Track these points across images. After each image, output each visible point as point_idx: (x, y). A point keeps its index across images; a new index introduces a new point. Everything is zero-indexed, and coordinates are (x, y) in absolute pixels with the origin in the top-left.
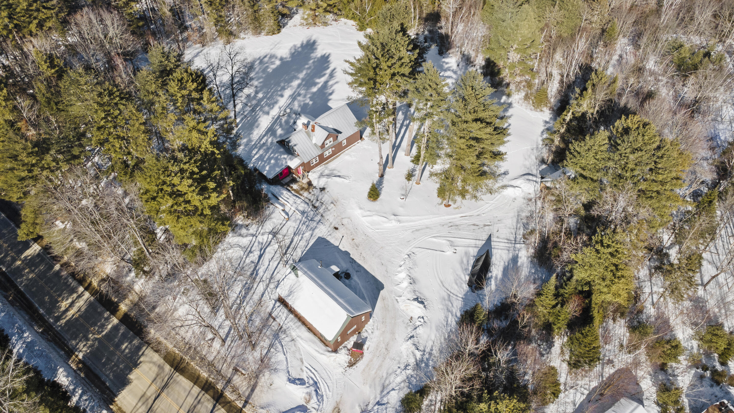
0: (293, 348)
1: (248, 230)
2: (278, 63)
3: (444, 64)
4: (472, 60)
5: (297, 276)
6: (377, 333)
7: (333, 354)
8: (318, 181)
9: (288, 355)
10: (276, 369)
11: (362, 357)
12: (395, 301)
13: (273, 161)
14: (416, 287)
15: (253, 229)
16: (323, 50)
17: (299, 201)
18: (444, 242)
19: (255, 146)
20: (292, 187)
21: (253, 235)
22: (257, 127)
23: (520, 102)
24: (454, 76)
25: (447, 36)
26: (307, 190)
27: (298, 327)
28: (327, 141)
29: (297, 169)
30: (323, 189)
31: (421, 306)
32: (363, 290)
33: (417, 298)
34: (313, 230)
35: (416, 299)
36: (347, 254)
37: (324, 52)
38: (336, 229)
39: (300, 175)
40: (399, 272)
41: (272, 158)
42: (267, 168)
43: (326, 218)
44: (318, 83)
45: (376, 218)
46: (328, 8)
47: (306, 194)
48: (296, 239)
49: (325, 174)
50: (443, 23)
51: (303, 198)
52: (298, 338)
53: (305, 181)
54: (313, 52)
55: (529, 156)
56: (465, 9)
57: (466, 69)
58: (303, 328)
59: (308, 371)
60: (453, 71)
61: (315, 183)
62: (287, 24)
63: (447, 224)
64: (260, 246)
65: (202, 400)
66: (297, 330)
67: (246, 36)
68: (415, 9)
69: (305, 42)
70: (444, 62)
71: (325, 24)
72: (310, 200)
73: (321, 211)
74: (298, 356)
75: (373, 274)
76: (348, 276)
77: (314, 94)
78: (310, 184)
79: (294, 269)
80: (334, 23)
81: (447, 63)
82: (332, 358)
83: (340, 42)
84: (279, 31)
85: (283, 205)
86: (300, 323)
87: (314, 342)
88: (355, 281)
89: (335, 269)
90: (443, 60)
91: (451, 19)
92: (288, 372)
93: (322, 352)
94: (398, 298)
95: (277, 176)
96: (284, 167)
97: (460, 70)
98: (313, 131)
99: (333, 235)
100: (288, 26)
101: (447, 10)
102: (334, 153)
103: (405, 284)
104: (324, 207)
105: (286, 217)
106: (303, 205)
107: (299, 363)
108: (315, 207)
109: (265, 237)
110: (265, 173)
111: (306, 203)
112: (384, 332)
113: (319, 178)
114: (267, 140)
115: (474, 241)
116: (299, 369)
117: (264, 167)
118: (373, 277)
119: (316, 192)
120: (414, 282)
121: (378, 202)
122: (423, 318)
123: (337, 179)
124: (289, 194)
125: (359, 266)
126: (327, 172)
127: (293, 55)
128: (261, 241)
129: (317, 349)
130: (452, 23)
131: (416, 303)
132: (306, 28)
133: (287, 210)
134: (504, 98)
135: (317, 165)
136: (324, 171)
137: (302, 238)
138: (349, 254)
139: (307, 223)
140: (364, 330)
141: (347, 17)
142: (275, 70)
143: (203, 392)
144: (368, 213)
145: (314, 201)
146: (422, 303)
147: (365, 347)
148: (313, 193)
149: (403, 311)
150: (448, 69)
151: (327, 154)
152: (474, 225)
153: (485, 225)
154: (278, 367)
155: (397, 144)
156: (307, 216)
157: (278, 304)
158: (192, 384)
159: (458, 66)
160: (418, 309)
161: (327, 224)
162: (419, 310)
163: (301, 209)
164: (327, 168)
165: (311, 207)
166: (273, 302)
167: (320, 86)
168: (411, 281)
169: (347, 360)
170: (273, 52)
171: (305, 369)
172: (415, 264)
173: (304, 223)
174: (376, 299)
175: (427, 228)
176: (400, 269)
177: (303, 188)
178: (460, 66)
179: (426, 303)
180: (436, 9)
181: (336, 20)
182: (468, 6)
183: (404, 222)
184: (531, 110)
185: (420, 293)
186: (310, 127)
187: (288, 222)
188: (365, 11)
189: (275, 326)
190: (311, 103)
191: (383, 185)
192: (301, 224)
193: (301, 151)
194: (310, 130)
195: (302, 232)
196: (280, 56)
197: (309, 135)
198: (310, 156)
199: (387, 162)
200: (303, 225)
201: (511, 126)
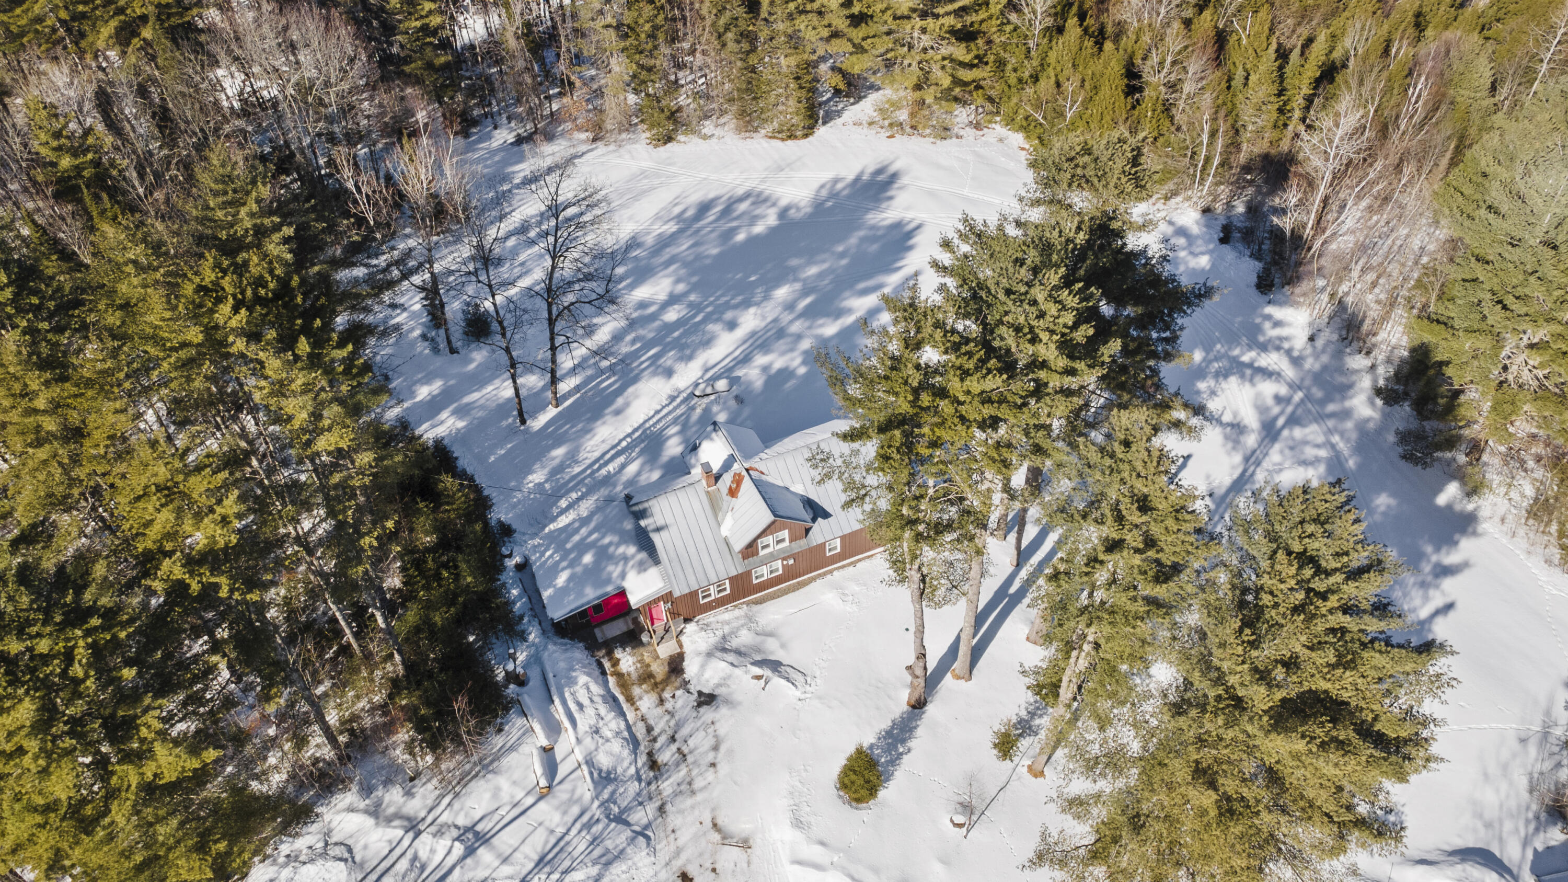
1: (409, 794)
2: (771, 219)
3: (1267, 325)
4: (1366, 327)
8: (703, 666)
13: (588, 558)
15: (423, 798)
16: (908, 208)
17: (612, 724)
19: (577, 481)
20: (616, 663)
21: (412, 824)
22: (618, 412)
23: (1512, 520)
24: (1289, 372)
25: (1297, 241)
26: (658, 686)
28: (769, 539)
29: (650, 606)
30: (707, 699)
37: (908, 215)
38: (686, 879)
39: (656, 628)
41: (593, 545)
42: (562, 579)
43: (674, 820)
44: (849, 311)
46: (957, 91)
47: (647, 702)
49: (735, 643)
50: (1292, 197)
51: (631, 716)
53: (666, 650)
54: (875, 208)
55: (1505, 768)
56: (1379, 165)
57: (1339, 355)
60: (1289, 352)
61: (691, 668)
62: (839, 113)
67: (718, 132)
68: (1213, 134)
69: (865, 177)
70: (1269, 317)
71: (945, 132)
72: (649, 729)
73: (667, 786)
77: (824, 342)
78: (676, 666)
80: (970, 132)
81: (1278, 324)
83: (966, 192)
84: (809, 130)
90: (1269, 310)
91: (1322, 190)
95: (583, 614)
96: (610, 589)
97: (1317, 356)
98: (733, 493)
100: (839, 121)
101: (1316, 161)
102: (789, 574)
104: (683, 771)
105: (545, 781)
106: (617, 746)
108: (653, 764)
109: (443, 844)
110: (546, 594)
111: (633, 738)
113: (709, 655)
114: (623, 466)
117: (554, 571)
119: (682, 702)
121: (867, 813)
124: (596, 689)
126: (744, 638)
127: (818, 206)
128: (423, 855)
130: (1325, 201)
132: (884, 134)
133: (559, 753)
134: (1450, 493)
135: (721, 603)
136: (734, 633)
139: (598, 829)
141: (1010, 122)
142: (753, 241)
144: (815, 853)
145: (662, 740)
148: (669, 705)
150: (1276, 345)
151: (763, 573)
155: (1012, 590)
156: (612, 799)
159: (1312, 339)
163: (604, 761)
164: (750, 619)
165: (642, 759)
167: (850, 320)
170: (768, 188)
173: (588, 826)
177: (646, 677)
178: (1320, 343)
180: (1285, 146)
181: (977, 126)
182: (1393, 159)
184: (1548, 562)
186: (727, 479)
187: (542, 805)
188: (1062, 115)
190: (802, 370)
191: (912, 744)
192: (578, 826)
193: (672, 554)
194: (725, 491)
195: (567, 863)
196: (783, 202)
197: (715, 506)
198: (701, 576)
199: (953, 650)
200: (584, 833)
201: (1452, 614)
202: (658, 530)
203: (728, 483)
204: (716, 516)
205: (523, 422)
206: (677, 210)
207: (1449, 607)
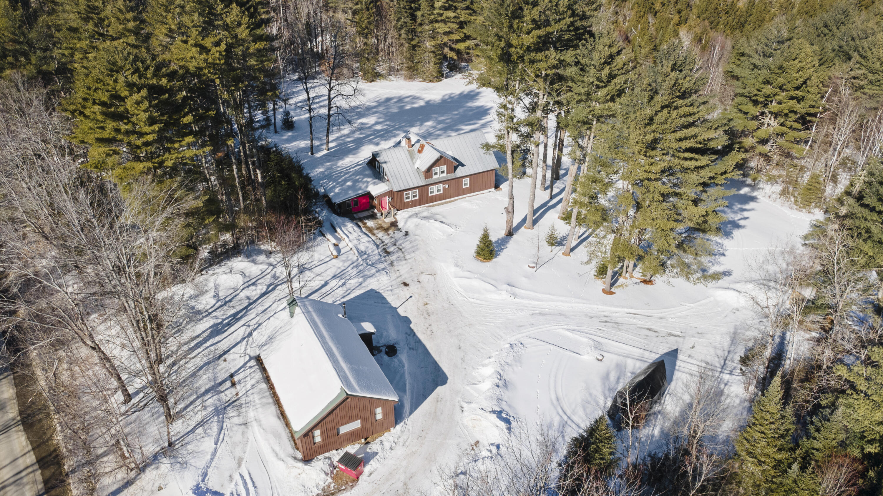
0: (238, 437)
1: (269, 257)
2: (422, 103)
5: (292, 315)
6: (399, 451)
7: (300, 465)
8: (405, 223)
9: (222, 447)
10: (186, 463)
11: (352, 487)
12: (458, 409)
13: (348, 183)
14: (506, 395)
15: (275, 259)
17: (365, 239)
18: (585, 340)
20: (365, 224)
21: (270, 265)
23: (774, 196)
26: (386, 230)
27: (263, 405)
28: (437, 169)
29: (381, 197)
31: (503, 425)
32: (407, 376)
33: (500, 412)
34: (366, 278)
35: (499, 414)
36: (407, 321)
38: (406, 284)
39: (384, 212)
40: (483, 366)
42: (337, 190)
43: (398, 267)
45: (476, 283)
47: (381, 234)
48: (333, 283)
51: (374, 238)
52: (254, 424)
53: (389, 220)
54: (470, 102)
58: (273, 409)
59: (240, 482)
61: (400, 225)
63: (598, 317)
64: (273, 280)
65: (25, 480)
66: (260, 410)
67: (396, 79)
69: (465, 93)
72: (383, 242)
73: (393, 258)
74: (238, 452)
75: (437, 358)
76: (392, 351)
78: (394, 224)
79: (292, 303)
82: (295, 472)
84: (439, 80)
85: (339, 240)
86: (271, 400)
87: (276, 435)
88: (400, 362)
89: (369, 327)
92: (205, 475)
93: (282, 455)
94: (465, 405)
95: (348, 203)
96: (362, 192)
98: (420, 152)
99: (396, 291)
102: (446, 194)
103: (487, 386)
104: (401, 254)
105: (335, 253)
106: (369, 245)
107: (234, 465)
108: (386, 251)
110: (331, 195)
111: (375, 244)
112: (414, 453)
113: (410, 219)
115: (641, 351)
116: (227, 475)
117: (334, 188)
118: (435, 363)
119: (398, 235)
120: (506, 386)
121: (489, 264)
122: (498, 447)
123: (437, 224)
124: (357, 229)
125: (419, 342)
126: (425, 214)
127: (444, 101)
128: (278, 274)
129: (277, 449)
131: (494, 417)
133: (341, 245)
135: (414, 204)
136: (422, 213)
137: (344, 284)
138: (411, 322)
139: (361, 268)
140: (378, 440)
142: (413, 109)
143: (36, 467)
144: (467, 274)
145: (389, 245)
146: (507, 421)
147: (367, 469)
148: (391, 235)
149: (466, 427)
151: (434, 190)
152: (650, 329)
153: (670, 335)
154: (192, 461)
155: (550, 204)
156: (367, 259)
157: (253, 363)
158: (30, 447)
160: (495, 429)
161: (394, 276)
162: (496, 432)
163: (362, 248)
164: (428, 210)
165: (381, 250)
166: (247, 358)
168: (501, 383)
169: (322, 485)
171: (237, 477)
172: (518, 360)
173: (357, 266)
174: (425, 397)
175: (561, 314)
176: (487, 361)
177: (380, 228)
179: (514, 424)
183: (521, 298)
184: (791, 209)
185: (510, 406)
187: (335, 260)
189: (229, 394)
191: (508, 246)
192: (352, 266)
193: (393, 174)
194: (416, 151)
195: (348, 277)
196: (427, 99)
197: (412, 156)
198: (406, 183)
199: (524, 220)
200: (355, 269)
201: (747, 220)
202: (385, 162)
203: (418, 148)
204: (412, 161)
205: (312, 154)
206: (377, 99)
207: (747, 218)
